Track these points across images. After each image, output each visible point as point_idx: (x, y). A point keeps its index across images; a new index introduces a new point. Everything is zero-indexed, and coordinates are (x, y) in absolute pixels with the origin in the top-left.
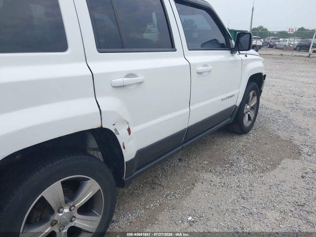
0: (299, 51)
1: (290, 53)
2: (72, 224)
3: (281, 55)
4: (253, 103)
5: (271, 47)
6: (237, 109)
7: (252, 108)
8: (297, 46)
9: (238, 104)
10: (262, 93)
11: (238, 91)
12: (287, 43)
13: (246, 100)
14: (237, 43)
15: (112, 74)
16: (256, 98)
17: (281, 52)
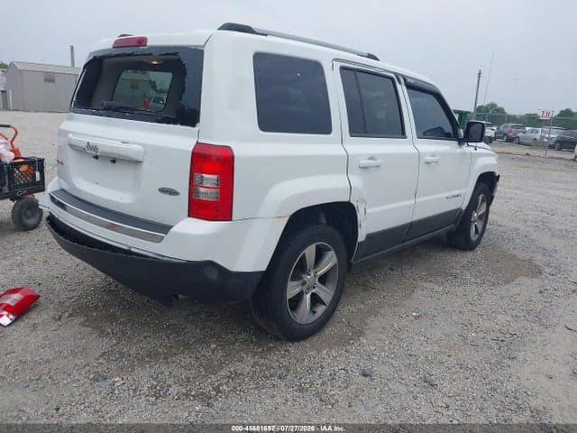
0: (560, 149)
1: (541, 153)
2: (314, 291)
3: (527, 154)
4: (482, 211)
5: (510, 140)
6: (462, 214)
7: (480, 217)
8: (556, 142)
9: (464, 208)
10: (494, 200)
11: (464, 191)
12: (538, 136)
13: (473, 205)
14: (467, 132)
15: (359, 155)
16: (485, 204)
17: (527, 150)
